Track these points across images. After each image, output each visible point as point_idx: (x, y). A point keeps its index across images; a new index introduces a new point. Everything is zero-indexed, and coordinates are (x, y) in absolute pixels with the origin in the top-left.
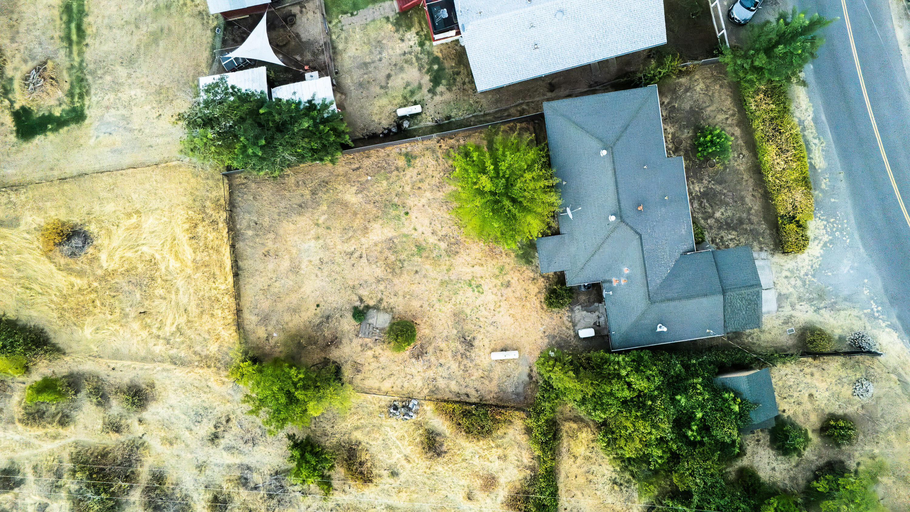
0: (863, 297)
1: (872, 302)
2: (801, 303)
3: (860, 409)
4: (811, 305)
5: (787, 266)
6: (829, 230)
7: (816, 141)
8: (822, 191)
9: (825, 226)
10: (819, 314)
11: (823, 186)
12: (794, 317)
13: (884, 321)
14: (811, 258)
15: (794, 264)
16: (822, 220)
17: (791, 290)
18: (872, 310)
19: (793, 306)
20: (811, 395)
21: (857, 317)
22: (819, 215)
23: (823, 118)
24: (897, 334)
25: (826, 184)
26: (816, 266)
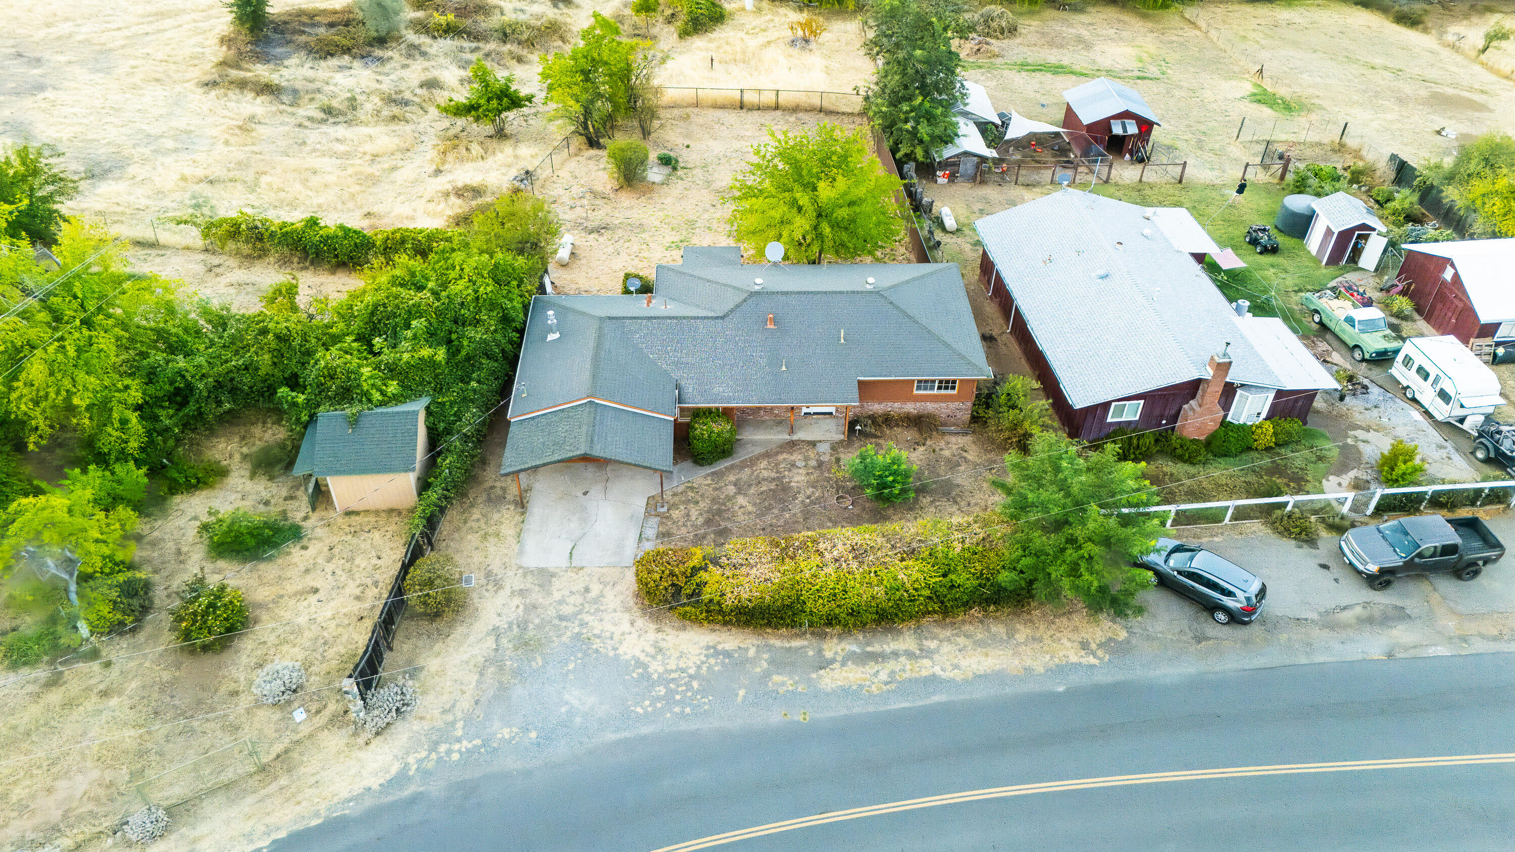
0: (497, 724)
1: (478, 742)
2: (522, 607)
3: (232, 686)
4: (510, 624)
5: (609, 594)
6: (673, 675)
7: (883, 676)
8: (767, 675)
9: (683, 671)
10: (488, 634)
11: (776, 678)
12: (496, 592)
13: (420, 761)
14: (616, 637)
15: (611, 606)
16: (699, 667)
17: (557, 596)
18: (459, 740)
19: (522, 593)
20: (316, 591)
21: (453, 706)
22: (712, 661)
23: (937, 698)
24: (375, 787)
25: (783, 684)
26: (597, 644)
